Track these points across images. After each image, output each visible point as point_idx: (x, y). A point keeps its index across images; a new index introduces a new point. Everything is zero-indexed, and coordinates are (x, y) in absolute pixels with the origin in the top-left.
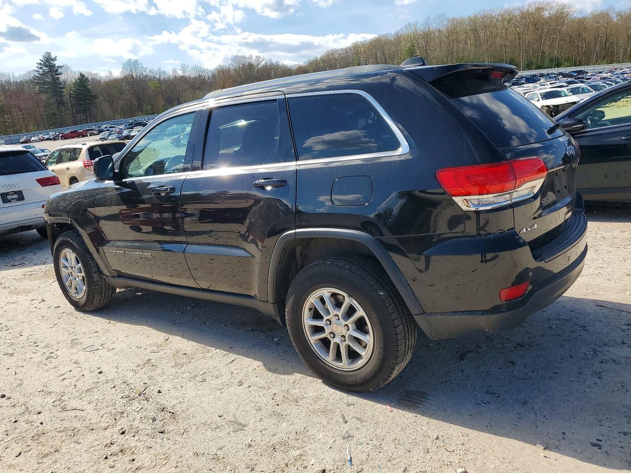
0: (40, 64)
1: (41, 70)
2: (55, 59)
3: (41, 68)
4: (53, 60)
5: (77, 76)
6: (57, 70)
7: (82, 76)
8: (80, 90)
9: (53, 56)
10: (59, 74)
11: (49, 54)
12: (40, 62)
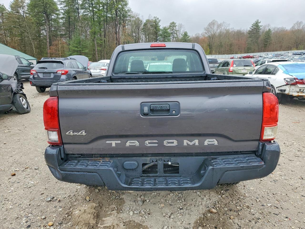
0: (253, 25)
1: (252, 28)
2: (260, 22)
3: (253, 27)
4: (259, 23)
5: (268, 29)
6: (259, 28)
7: (269, 30)
8: (266, 37)
9: (259, 21)
10: (260, 29)
11: (258, 20)
12: (253, 24)
